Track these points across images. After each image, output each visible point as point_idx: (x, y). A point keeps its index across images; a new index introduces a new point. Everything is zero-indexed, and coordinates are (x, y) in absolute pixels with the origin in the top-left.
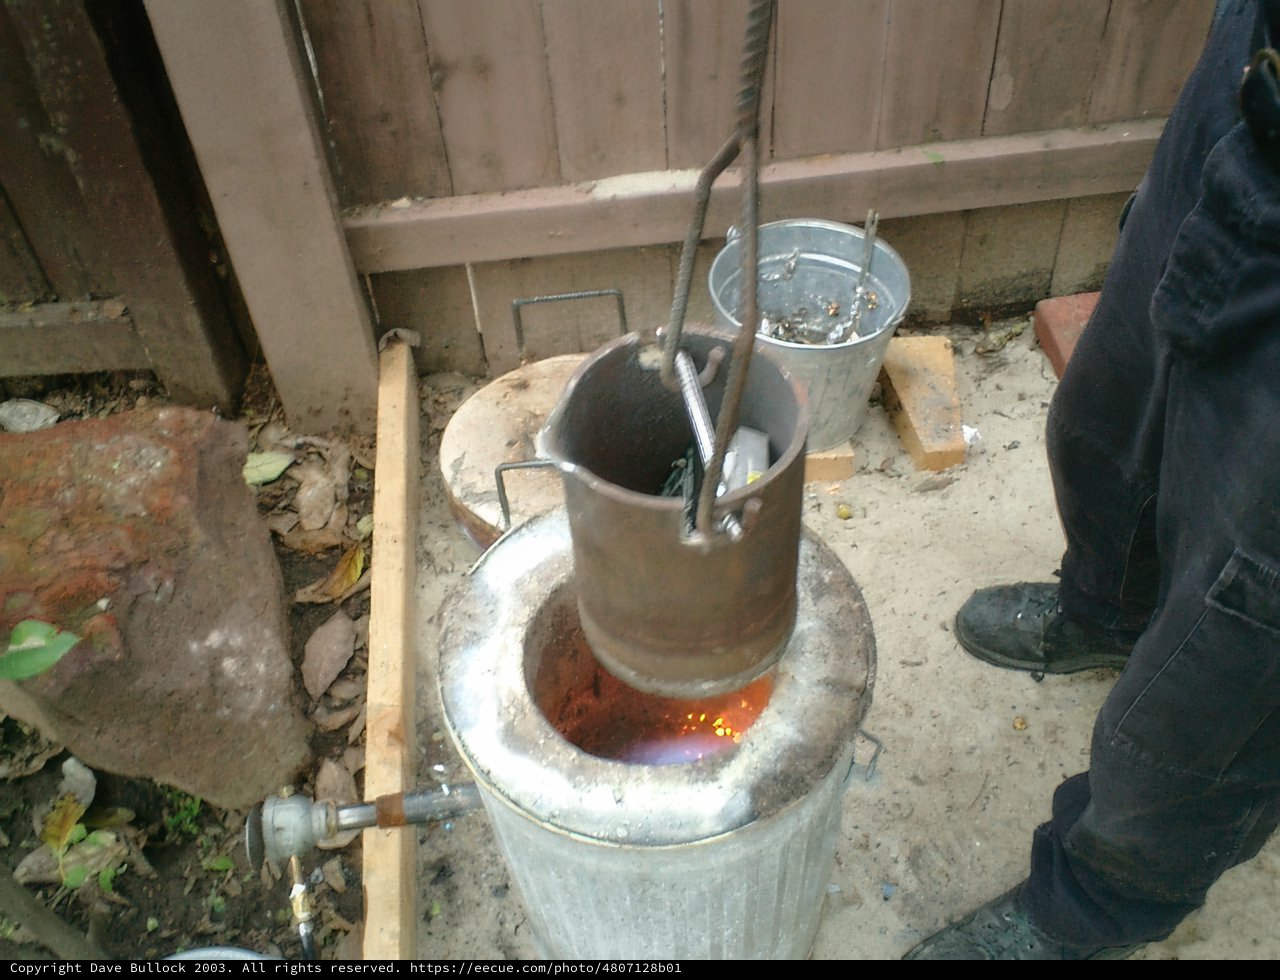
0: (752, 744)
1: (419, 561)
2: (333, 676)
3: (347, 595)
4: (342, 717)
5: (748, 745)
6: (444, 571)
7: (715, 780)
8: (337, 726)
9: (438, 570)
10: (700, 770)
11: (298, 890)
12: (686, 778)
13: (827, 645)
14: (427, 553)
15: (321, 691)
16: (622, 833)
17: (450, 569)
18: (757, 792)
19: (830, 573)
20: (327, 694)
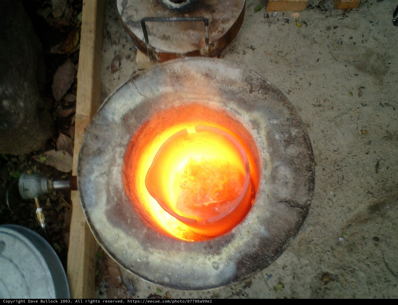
0: (241, 235)
1: (104, 37)
2: (65, 92)
3: (72, 51)
4: (70, 111)
5: (239, 235)
6: (115, 43)
7: (218, 253)
8: (67, 116)
9: (112, 42)
10: (211, 247)
11: (39, 210)
12: (204, 251)
13: (289, 176)
14: (108, 33)
15: (60, 98)
16: (166, 280)
17: (117, 41)
18: (240, 264)
19: (296, 130)
20: (63, 100)
